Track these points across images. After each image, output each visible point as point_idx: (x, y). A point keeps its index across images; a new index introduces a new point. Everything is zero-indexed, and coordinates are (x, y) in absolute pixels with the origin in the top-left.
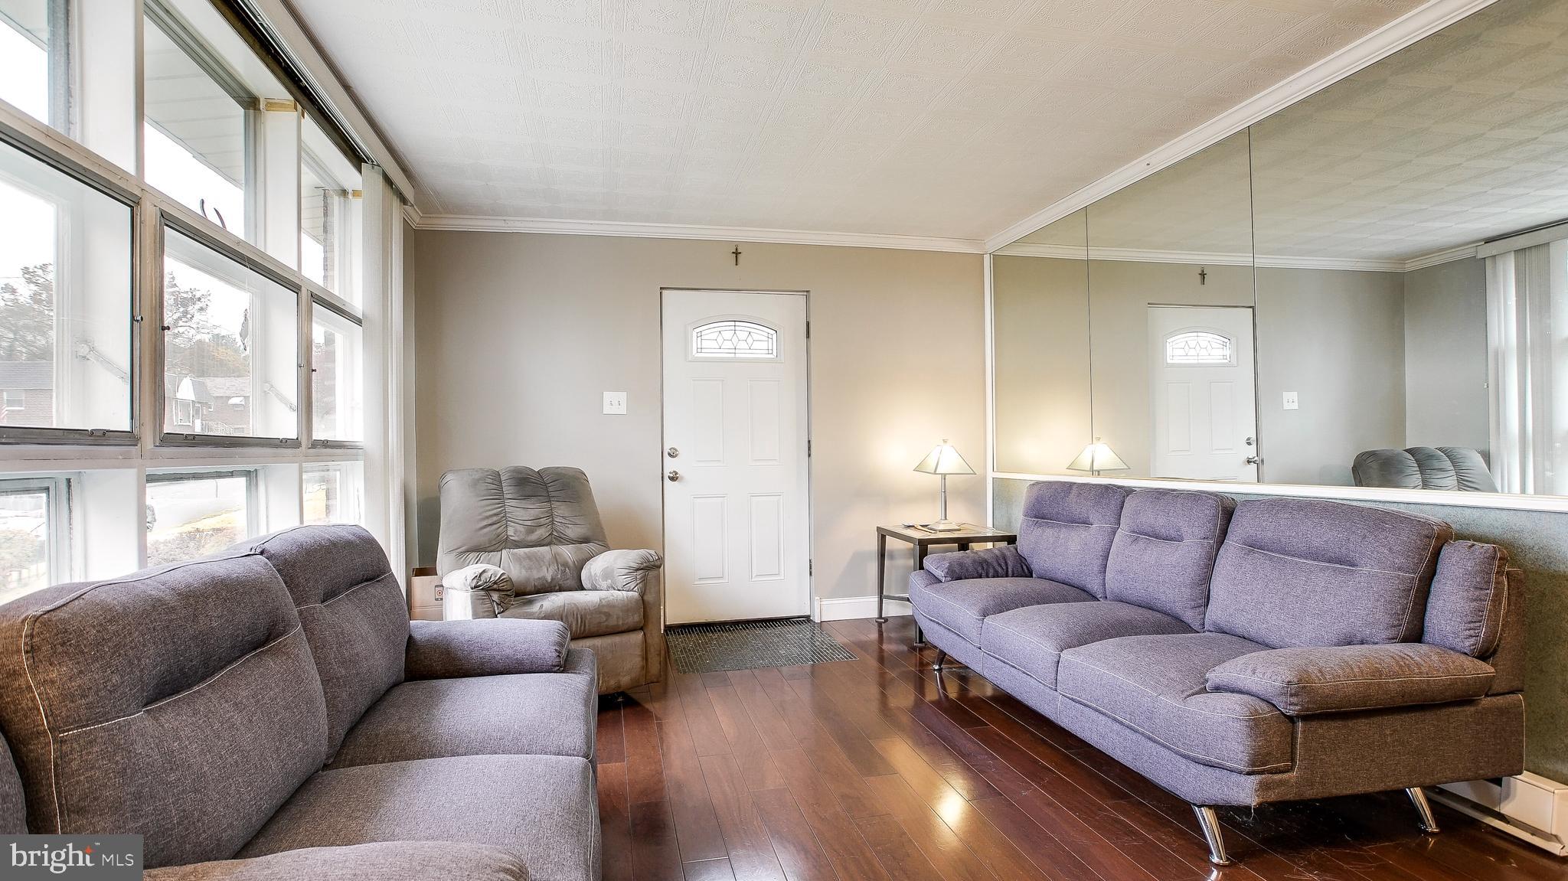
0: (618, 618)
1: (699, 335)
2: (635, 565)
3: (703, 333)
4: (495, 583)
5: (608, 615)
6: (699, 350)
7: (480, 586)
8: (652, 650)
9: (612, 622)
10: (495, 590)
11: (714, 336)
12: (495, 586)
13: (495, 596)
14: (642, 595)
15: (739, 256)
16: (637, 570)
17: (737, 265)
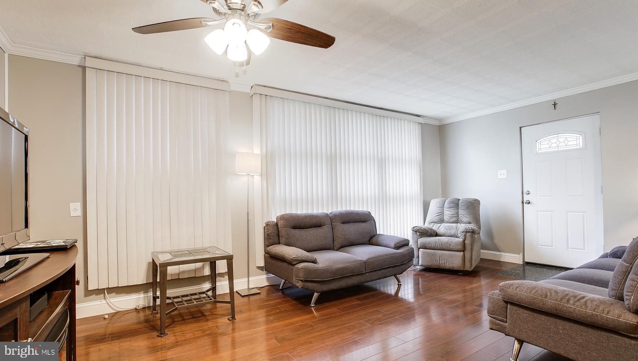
0: (453, 247)
1: (540, 143)
2: (463, 231)
3: (541, 142)
4: (418, 230)
5: (450, 245)
6: (540, 149)
7: (414, 230)
8: (467, 259)
9: (451, 247)
10: (418, 232)
11: (547, 142)
12: (418, 231)
13: (418, 234)
14: (464, 241)
15: (556, 106)
16: (463, 232)
17: (555, 109)
